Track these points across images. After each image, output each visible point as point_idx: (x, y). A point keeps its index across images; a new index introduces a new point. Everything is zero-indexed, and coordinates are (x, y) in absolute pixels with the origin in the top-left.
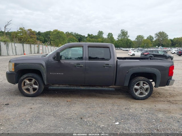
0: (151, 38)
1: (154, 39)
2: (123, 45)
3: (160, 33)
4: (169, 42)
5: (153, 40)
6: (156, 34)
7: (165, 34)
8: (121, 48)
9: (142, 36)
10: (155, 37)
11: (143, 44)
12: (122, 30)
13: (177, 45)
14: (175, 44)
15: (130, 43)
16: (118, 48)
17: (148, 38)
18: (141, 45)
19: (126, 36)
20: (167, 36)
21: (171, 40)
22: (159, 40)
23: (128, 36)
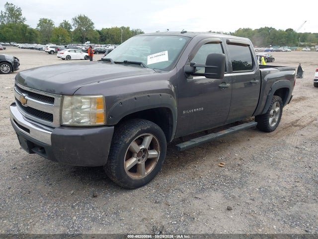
0: (66, 25)
1: (72, 28)
2: (15, 37)
3: (80, 18)
4: (96, 35)
5: (71, 30)
6: (75, 19)
7: (89, 20)
8: (12, 43)
9: (49, 21)
10: (74, 25)
11: (54, 37)
12: (7, 4)
13: (108, 40)
14: (105, 40)
15: (30, 33)
16: (7, 44)
17: (61, 25)
18: (51, 39)
19: (20, 19)
20: (93, 24)
21: (98, 31)
22: (80, 30)
23: (24, 19)
